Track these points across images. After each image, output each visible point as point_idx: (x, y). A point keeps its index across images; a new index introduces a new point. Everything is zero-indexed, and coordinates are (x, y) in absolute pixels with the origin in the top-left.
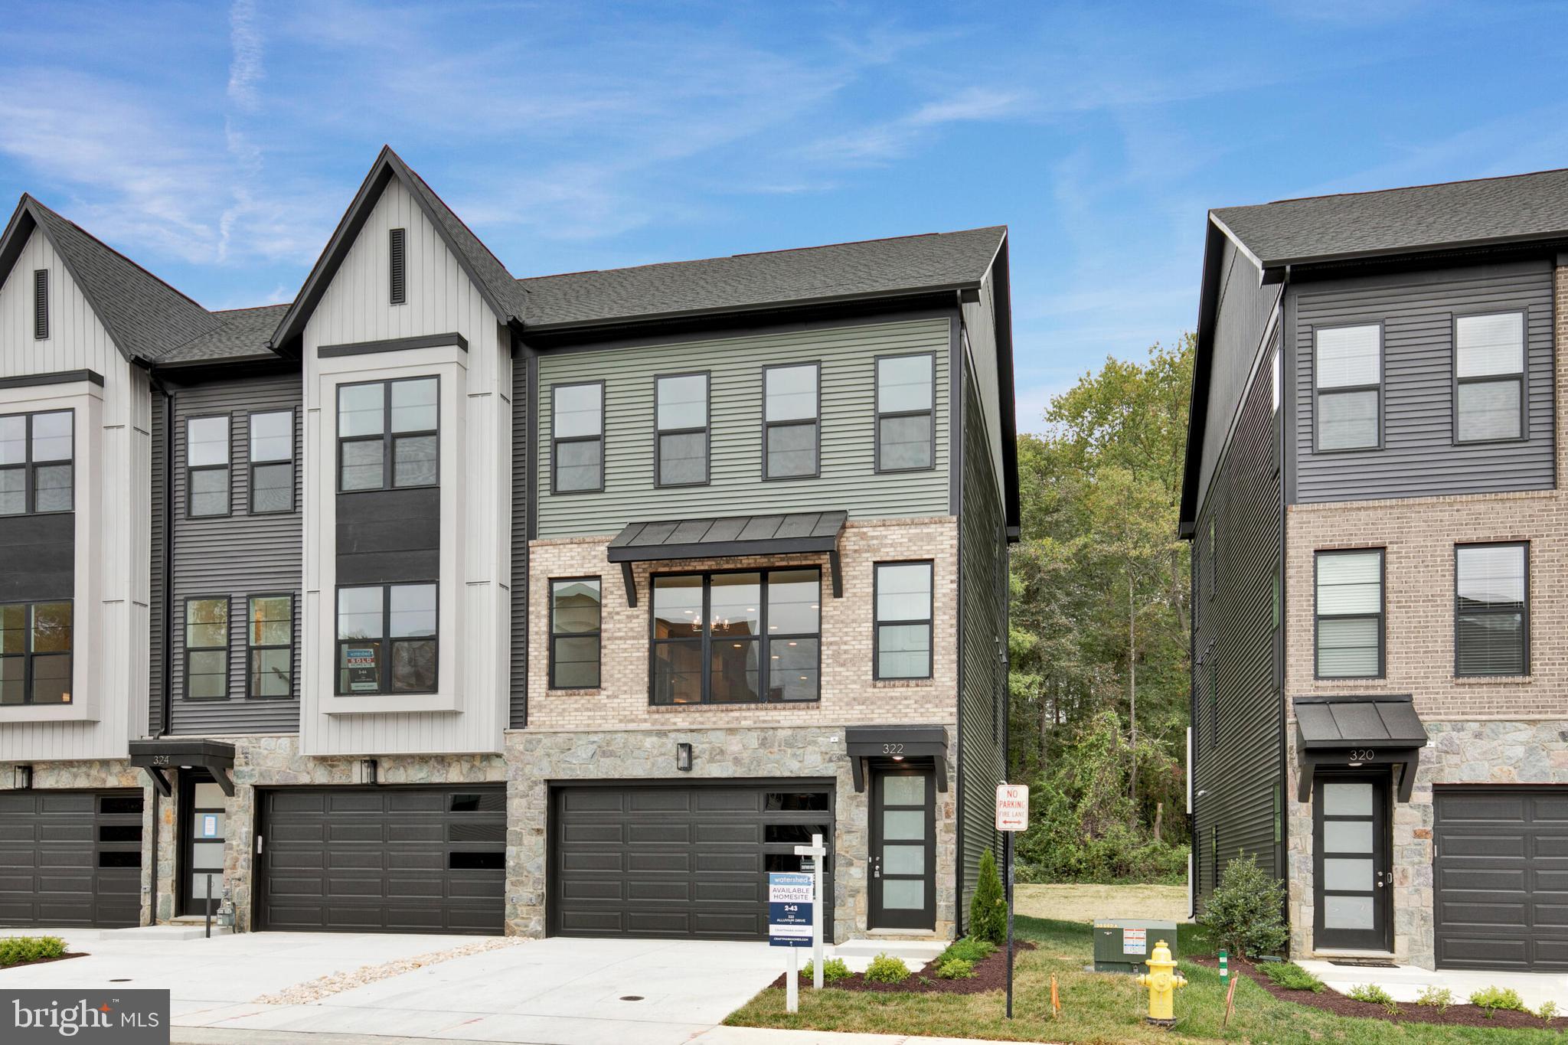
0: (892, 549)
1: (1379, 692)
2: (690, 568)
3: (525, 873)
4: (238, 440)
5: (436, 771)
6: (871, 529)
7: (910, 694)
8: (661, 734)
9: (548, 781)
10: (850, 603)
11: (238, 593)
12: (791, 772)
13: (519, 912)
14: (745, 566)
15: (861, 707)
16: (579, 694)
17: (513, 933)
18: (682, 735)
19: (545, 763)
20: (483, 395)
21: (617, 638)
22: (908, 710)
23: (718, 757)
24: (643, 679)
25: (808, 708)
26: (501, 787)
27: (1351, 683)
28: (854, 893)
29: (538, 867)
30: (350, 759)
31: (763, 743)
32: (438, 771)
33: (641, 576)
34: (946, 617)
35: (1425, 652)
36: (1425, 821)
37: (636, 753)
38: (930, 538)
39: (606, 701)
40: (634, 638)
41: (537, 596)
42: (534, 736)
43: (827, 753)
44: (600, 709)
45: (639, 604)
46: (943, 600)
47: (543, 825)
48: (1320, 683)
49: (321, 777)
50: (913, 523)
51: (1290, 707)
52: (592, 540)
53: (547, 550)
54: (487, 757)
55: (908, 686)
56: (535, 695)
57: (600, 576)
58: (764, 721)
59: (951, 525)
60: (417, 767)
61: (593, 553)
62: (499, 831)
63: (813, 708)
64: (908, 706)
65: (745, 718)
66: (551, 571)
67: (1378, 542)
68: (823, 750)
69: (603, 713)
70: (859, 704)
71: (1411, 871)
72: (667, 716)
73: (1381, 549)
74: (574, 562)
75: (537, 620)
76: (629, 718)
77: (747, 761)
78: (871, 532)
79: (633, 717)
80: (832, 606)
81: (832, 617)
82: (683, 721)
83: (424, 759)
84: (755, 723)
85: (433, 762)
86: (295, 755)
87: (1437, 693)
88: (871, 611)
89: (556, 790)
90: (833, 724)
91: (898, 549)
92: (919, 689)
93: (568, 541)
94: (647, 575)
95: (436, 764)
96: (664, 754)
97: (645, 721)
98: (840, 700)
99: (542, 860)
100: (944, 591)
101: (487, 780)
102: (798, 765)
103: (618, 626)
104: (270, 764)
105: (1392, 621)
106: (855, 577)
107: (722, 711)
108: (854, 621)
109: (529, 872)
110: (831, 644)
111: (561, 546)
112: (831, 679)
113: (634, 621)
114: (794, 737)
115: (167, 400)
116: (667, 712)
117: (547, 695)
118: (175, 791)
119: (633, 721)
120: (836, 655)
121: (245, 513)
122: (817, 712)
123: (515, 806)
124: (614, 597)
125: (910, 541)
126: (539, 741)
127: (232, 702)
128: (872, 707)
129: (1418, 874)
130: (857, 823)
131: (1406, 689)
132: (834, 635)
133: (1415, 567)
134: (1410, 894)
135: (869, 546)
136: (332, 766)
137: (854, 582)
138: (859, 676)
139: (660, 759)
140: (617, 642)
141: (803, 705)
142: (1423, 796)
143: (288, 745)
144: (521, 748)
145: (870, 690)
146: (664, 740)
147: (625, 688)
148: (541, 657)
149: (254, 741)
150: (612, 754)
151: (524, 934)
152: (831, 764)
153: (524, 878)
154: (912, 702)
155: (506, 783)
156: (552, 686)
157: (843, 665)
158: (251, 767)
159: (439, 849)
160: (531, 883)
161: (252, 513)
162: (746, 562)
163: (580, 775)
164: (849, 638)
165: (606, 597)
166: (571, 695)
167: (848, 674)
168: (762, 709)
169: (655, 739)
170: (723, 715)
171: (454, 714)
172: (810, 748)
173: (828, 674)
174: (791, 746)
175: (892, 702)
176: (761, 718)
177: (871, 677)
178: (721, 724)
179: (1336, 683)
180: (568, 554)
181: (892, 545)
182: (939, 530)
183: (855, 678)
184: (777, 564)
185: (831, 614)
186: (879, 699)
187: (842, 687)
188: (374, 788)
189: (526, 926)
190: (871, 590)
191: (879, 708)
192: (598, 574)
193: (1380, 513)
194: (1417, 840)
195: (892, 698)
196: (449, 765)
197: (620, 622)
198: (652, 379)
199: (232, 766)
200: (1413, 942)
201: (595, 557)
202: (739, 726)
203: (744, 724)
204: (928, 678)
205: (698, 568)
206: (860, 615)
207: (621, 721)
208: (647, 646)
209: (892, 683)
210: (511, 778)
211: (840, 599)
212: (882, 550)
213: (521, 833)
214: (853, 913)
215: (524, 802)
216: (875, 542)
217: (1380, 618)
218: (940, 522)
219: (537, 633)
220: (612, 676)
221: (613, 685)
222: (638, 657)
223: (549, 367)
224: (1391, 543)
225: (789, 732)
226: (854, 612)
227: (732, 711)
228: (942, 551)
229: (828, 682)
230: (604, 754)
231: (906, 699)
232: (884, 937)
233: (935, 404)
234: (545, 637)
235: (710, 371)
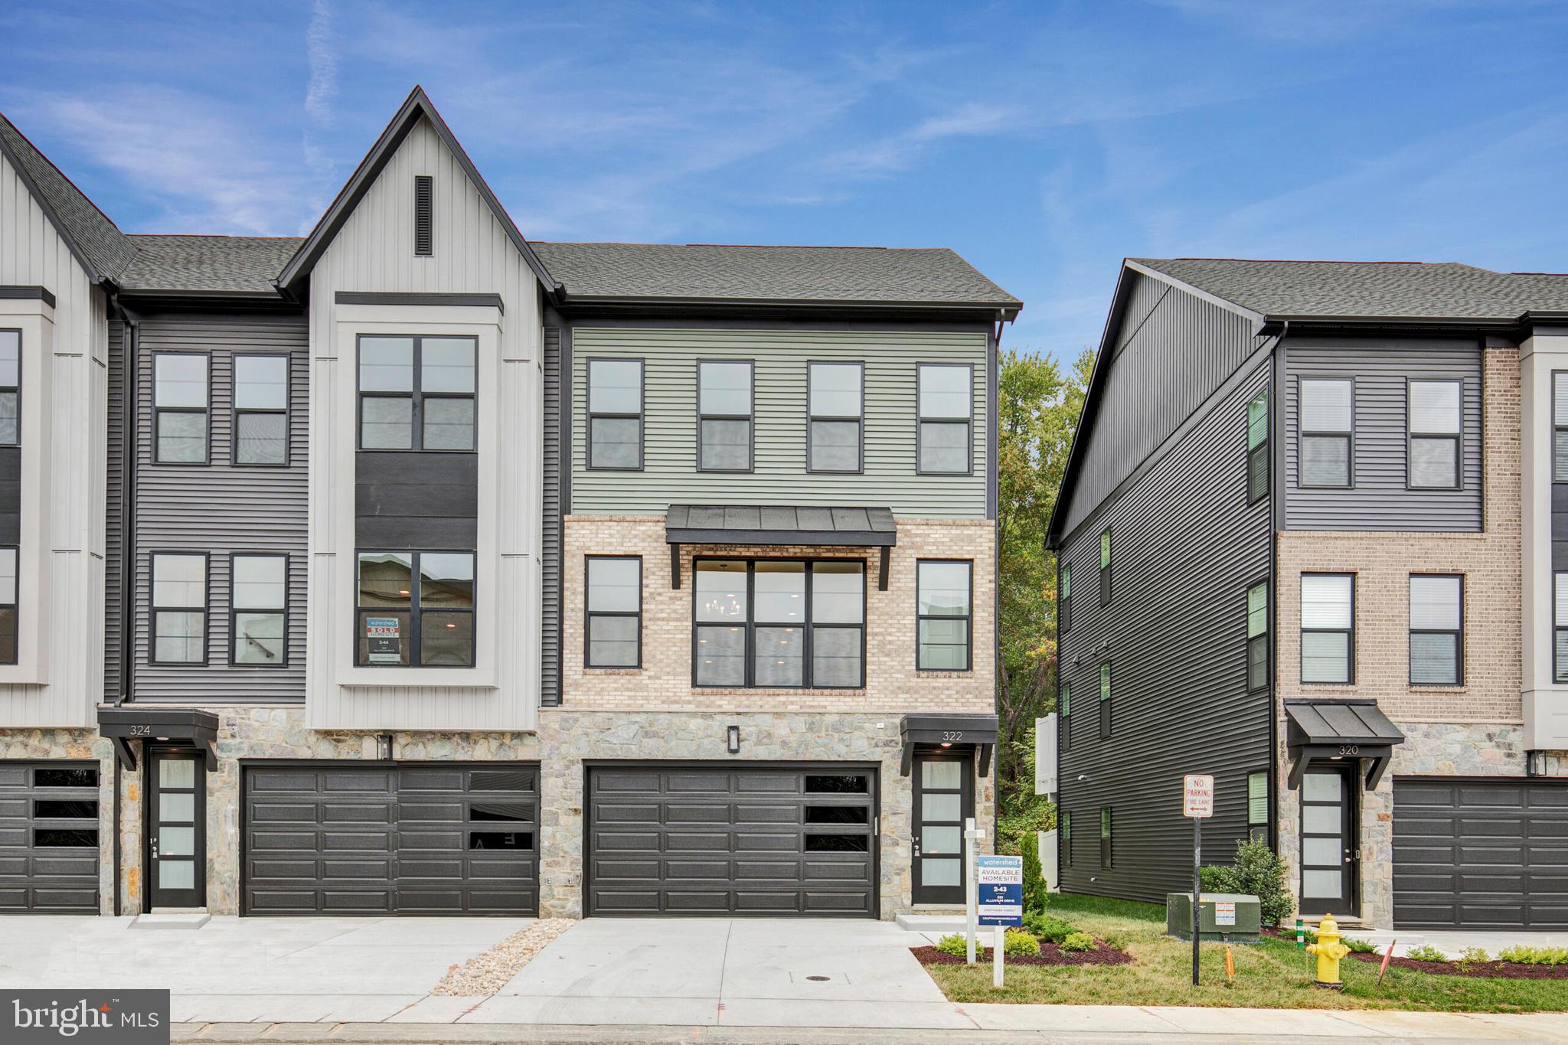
0: (935, 548)
1: (1351, 696)
2: (736, 554)
3: (562, 854)
4: (220, 381)
5: (460, 748)
6: (914, 527)
7: (952, 684)
8: (706, 716)
9: (584, 760)
10: (894, 597)
11: (219, 549)
12: (839, 756)
13: (555, 893)
14: (791, 555)
15: (905, 696)
16: (619, 674)
17: (549, 915)
18: (729, 718)
19: (583, 742)
20: (520, 361)
21: (659, 619)
22: (950, 700)
23: (765, 740)
24: (686, 661)
25: (854, 695)
26: (535, 766)
27: (1330, 688)
28: (899, 871)
29: (577, 848)
30: (360, 734)
31: (811, 728)
32: (463, 748)
33: (685, 560)
34: (986, 614)
35: (1387, 664)
36: (1386, 807)
37: (681, 734)
38: (971, 540)
39: (648, 682)
40: (677, 620)
41: (572, 572)
42: (570, 715)
43: (873, 739)
44: (641, 689)
45: (682, 586)
46: (983, 598)
47: (580, 807)
48: (1306, 687)
49: (325, 751)
50: (954, 524)
51: (1280, 708)
52: (632, 519)
53: (584, 526)
54: (518, 735)
55: (950, 677)
56: (571, 673)
57: (641, 556)
58: (811, 706)
59: (989, 528)
60: (438, 743)
61: (634, 532)
62: (531, 811)
63: (859, 695)
64: (949, 696)
65: (792, 703)
66: (589, 548)
67: (1350, 568)
68: (870, 736)
69: (645, 694)
70: (903, 692)
71: (1375, 848)
72: (712, 698)
73: (1353, 575)
74: (614, 540)
75: (573, 597)
76: (672, 699)
77: (794, 745)
78: (914, 530)
79: (676, 698)
80: (876, 597)
81: (877, 608)
82: (729, 704)
83: (446, 735)
84: (801, 707)
85: (456, 738)
86: (292, 727)
87: (1396, 699)
88: (914, 605)
89: (592, 768)
90: (880, 711)
91: (940, 547)
92: (960, 680)
93: (607, 518)
94: (691, 558)
95: (459, 741)
96: (710, 736)
97: (689, 702)
98: (886, 688)
99: (579, 840)
100: (983, 590)
101: (519, 758)
102: (845, 749)
103: (661, 607)
104: (263, 737)
105: (1362, 637)
106: (899, 572)
107: (769, 695)
108: (898, 614)
109: (565, 852)
110: (876, 634)
111: (600, 523)
112: (876, 667)
113: (677, 602)
114: (841, 723)
115: (129, 330)
116: (713, 694)
117: (585, 674)
118: (140, 763)
119: (676, 702)
120: (881, 645)
121: (227, 463)
122: (862, 699)
123: (550, 785)
124: (656, 577)
125: (951, 540)
126: (577, 720)
127: (210, 668)
128: (916, 696)
129: (1381, 851)
130: (902, 805)
131: (1372, 694)
132: (879, 626)
133: (1380, 591)
134: (1375, 868)
135: (913, 543)
136: (338, 741)
137: (899, 576)
138: (903, 666)
139: (706, 741)
140: (659, 623)
141: (850, 692)
142: (1385, 785)
143: (284, 717)
144: (557, 726)
145: (915, 680)
146: (710, 722)
147: (667, 670)
148: (577, 635)
149: (242, 712)
150: (655, 735)
151: (560, 915)
152: (877, 749)
153: (560, 859)
154: (954, 692)
155: (540, 761)
156: (587, 664)
157: (887, 655)
158: (238, 740)
159: (460, 828)
160: (568, 863)
161: (236, 464)
162: (792, 551)
163: (621, 755)
164: (894, 630)
165: (647, 578)
166: (610, 674)
167: (892, 663)
168: (809, 695)
169: (700, 721)
170: (769, 699)
171: (489, 690)
172: (857, 734)
173: (873, 663)
174: (838, 731)
175: (935, 692)
176: (807, 703)
177: (914, 668)
178: (767, 708)
179: (1318, 687)
180: (606, 532)
181: (934, 544)
182: (978, 532)
183: (900, 668)
184: (824, 555)
185: (876, 605)
186: (923, 688)
187: (887, 676)
188: (386, 766)
189: (563, 907)
190: (915, 585)
191: (923, 697)
192: (638, 554)
193: (1352, 543)
194: (1380, 823)
195: (934, 688)
196: (476, 742)
197: (662, 603)
198: (694, 363)
199: (214, 739)
200: (1376, 908)
201: (635, 536)
202: (786, 711)
203: (791, 708)
204: (967, 670)
205: (743, 554)
206: (904, 608)
207: (663, 702)
208: (691, 628)
209: (935, 673)
210: (546, 758)
211: (885, 592)
212: (925, 547)
213: (556, 813)
214: (900, 891)
215: (560, 781)
216: (918, 539)
217: (1351, 633)
218: (980, 525)
219: (572, 610)
220: (654, 657)
221: (655, 665)
222: (682, 639)
223: (585, 340)
224: (1361, 569)
225: (837, 718)
226: (898, 605)
227: (778, 695)
228: (982, 552)
229: (873, 671)
230: (646, 734)
231: (948, 689)
232: (929, 912)
233: (973, 414)
234: (581, 615)
235: (754, 360)
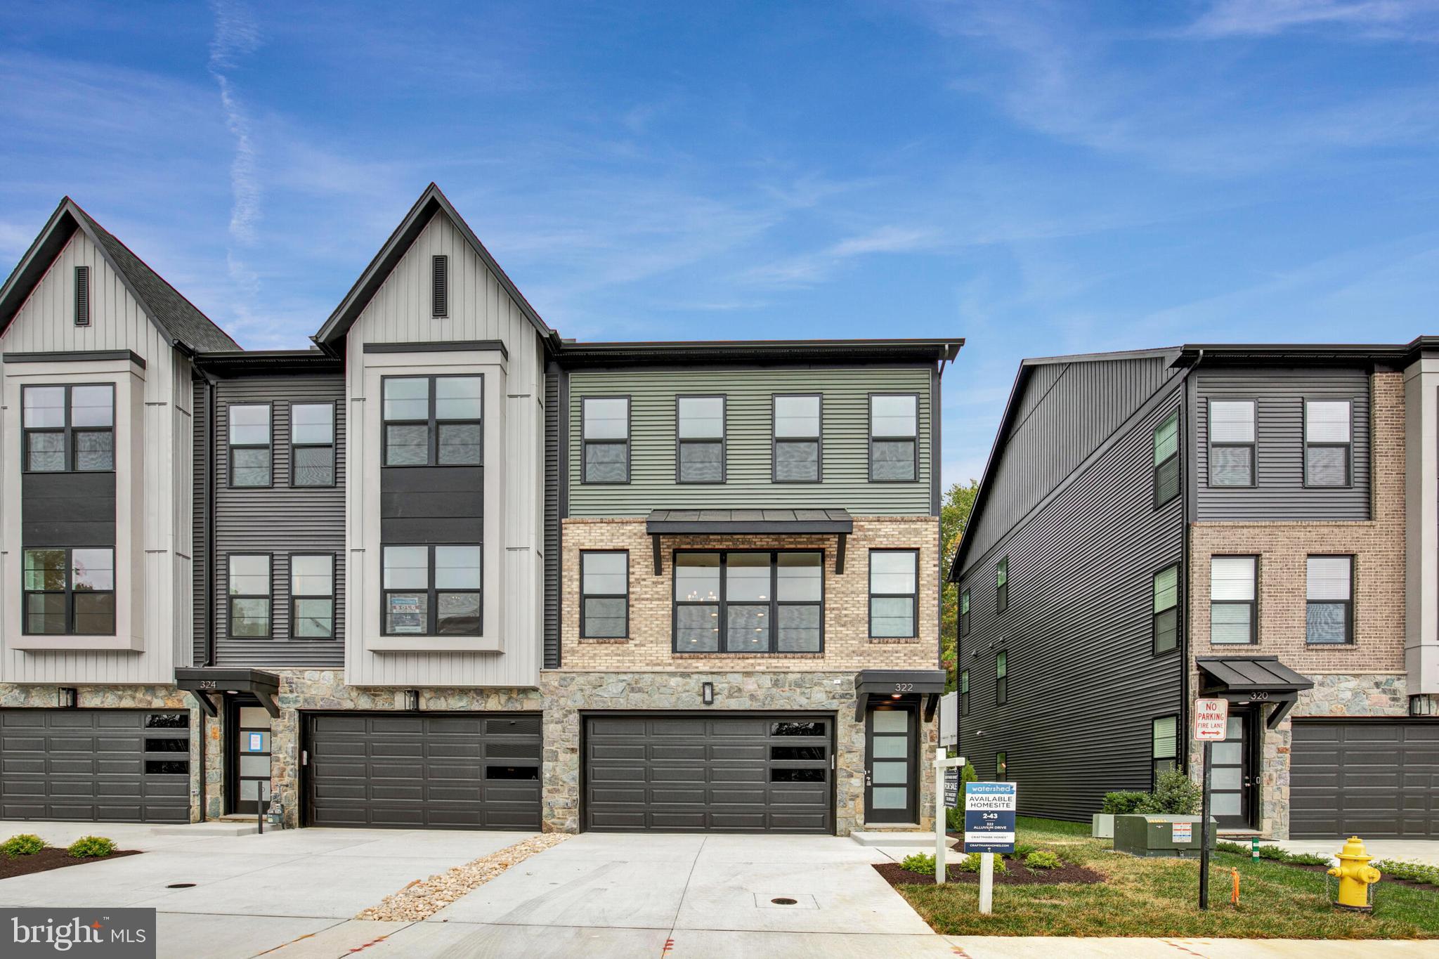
0: (885, 539)
1: (1255, 654)
2: (710, 547)
3: (561, 783)
4: (280, 423)
5: (475, 701)
6: (867, 523)
7: (899, 649)
8: (685, 675)
9: (580, 711)
10: (849, 579)
11: (280, 551)
12: (801, 706)
13: (556, 813)
14: (758, 547)
15: (859, 658)
16: (609, 643)
17: (550, 830)
18: (704, 677)
19: (579, 696)
20: (522, 396)
21: (643, 599)
22: (899, 661)
23: (736, 694)
24: (667, 632)
25: (814, 657)
26: (538, 715)
27: (1237, 647)
28: (854, 797)
29: (573, 779)
30: (392, 690)
31: (776, 684)
32: (477, 701)
33: (666, 552)
34: (931, 592)
35: (1286, 627)
36: (1285, 742)
37: (662, 690)
38: (917, 532)
39: (634, 648)
40: (659, 599)
41: (569, 564)
42: (568, 675)
43: (831, 692)
44: (629, 655)
45: (663, 573)
46: (928, 579)
47: (576, 746)
48: (1216, 647)
49: (364, 704)
50: (903, 520)
51: (1193, 664)
52: (620, 520)
53: (578, 527)
54: (524, 691)
55: (899, 643)
56: (568, 642)
57: (628, 550)
58: (776, 667)
59: (934, 523)
60: (457, 697)
61: (621, 531)
62: (537, 750)
63: (818, 658)
64: (898, 658)
65: (759, 664)
66: (583, 544)
67: (1255, 551)
68: (828, 690)
69: (632, 658)
70: (857, 655)
71: (1275, 775)
72: (690, 661)
73: (1257, 557)
74: (604, 538)
75: (569, 583)
76: (655, 662)
77: (761, 697)
78: (867, 525)
79: (659, 661)
80: (833, 581)
81: (834, 588)
82: (704, 665)
83: (463, 691)
84: (767, 668)
85: (472, 694)
86: (338, 685)
87: (1295, 655)
88: (867, 586)
89: (587, 718)
90: (837, 670)
91: (890, 539)
92: (908, 645)
93: (599, 520)
94: (671, 550)
95: (475, 696)
96: (688, 691)
97: (670, 665)
98: (842, 652)
99: (576, 773)
100: (928, 572)
101: (525, 709)
102: (806, 701)
103: (644, 589)
104: (314, 692)
105: (1266, 605)
106: (853, 559)
107: (739, 658)
108: (853, 592)
109: (564, 782)
110: (833, 609)
111: (592, 525)
112: (833, 636)
113: (660, 586)
114: (803, 680)
115: (208, 387)
116: (690, 658)
117: (580, 643)
118: (221, 712)
119: (658, 665)
120: (837, 618)
121: (286, 485)
122: (821, 661)
123: (551, 730)
124: (640, 566)
125: (900, 533)
126: (573, 679)
127: (275, 641)
128: (868, 658)
129: (1280, 777)
130: (856, 745)
131: (1274, 652)
132: (836, 602)
133: (1281, 569)
134: (1274, 791)
135: (865, 536)
136: (375, 695)
137: (853, 563)
138: (857, 635)
139: (684, 695)
140: (644, 602)
141: (810, 655)
142: (1285, 725)
143: (332, 676)
144: (556, 684)
145: (867, 645)
146: (688, 680)
147: (651, 639)
148: (573, 612)
149: (298, 673)
150: (640, 690)
151: (560, 831)
152: (834, 701)
153: (560, 787)
154: (902, 655)
155: (542, 711)
156: (582, 635)
157: (843, 626)
158: (295, 694)
159: (476, 763)
160: (566, 791)
161: (293, 486)
162: (759, 542)
163: (611, 706)
164: (848, 606)
165: (633, 567)
166: (602, 643)
167: (848, 632)
168: (774, 658)
169: (679, 679)
170: (740, 661)
171: (497, 654)
172: (816, 688)
173: (831, 632)
174: (800, 686)
175: (885, 655)
176: (773, 665)
177: (867, 635)
178: (737, 669)
179: (1226, 647)
180: (598, 531)
181: (884, 536)
182: (924, 526)
183: (854, 636)
184: (787, 546)
185: (834, 586)
186: (875, 652)
187: (843, 642)
188: (415, 714)
189: (563, 824)
190: (867, 569)
191: (875, 658)
192: (625, 548)
193: (1257, 531)
194: (1280, 755)
195: (885, 652)
196: (488, 697)
197: (646, 586)
198: (674, 398)
199: (277, 693)
200: (1274, 823)
201: (623, 534)
202: (753, 670)
203: (758, 668)
204: (914, 637)
205: (717, 547)
206: (858, 588)
207: (647, 665)
208: (671, 606)
209: (886, 640)
210: (547, 708)
211: (841, 576)
212: (877, 539)
213: (556, 751)
214: (854, 813)
215: (559, 727)
216: (870, 533)
217: (1255, 605)
218: (926, 520)
219: (569, 593)
220: (639, 629)
221: (640, 635)
222: (663, 615)
223: (579, 382)
224: (1265, 552)
225: (799, 676)
226: (852, 585)
227: (748, 658)
228: (927, 542)
229: (831, 638)
230: (633, 690)
231: (897, 652)
232: (880, 830)
233: (918, 433)
234: (577, 597)
235: (726, 395)
